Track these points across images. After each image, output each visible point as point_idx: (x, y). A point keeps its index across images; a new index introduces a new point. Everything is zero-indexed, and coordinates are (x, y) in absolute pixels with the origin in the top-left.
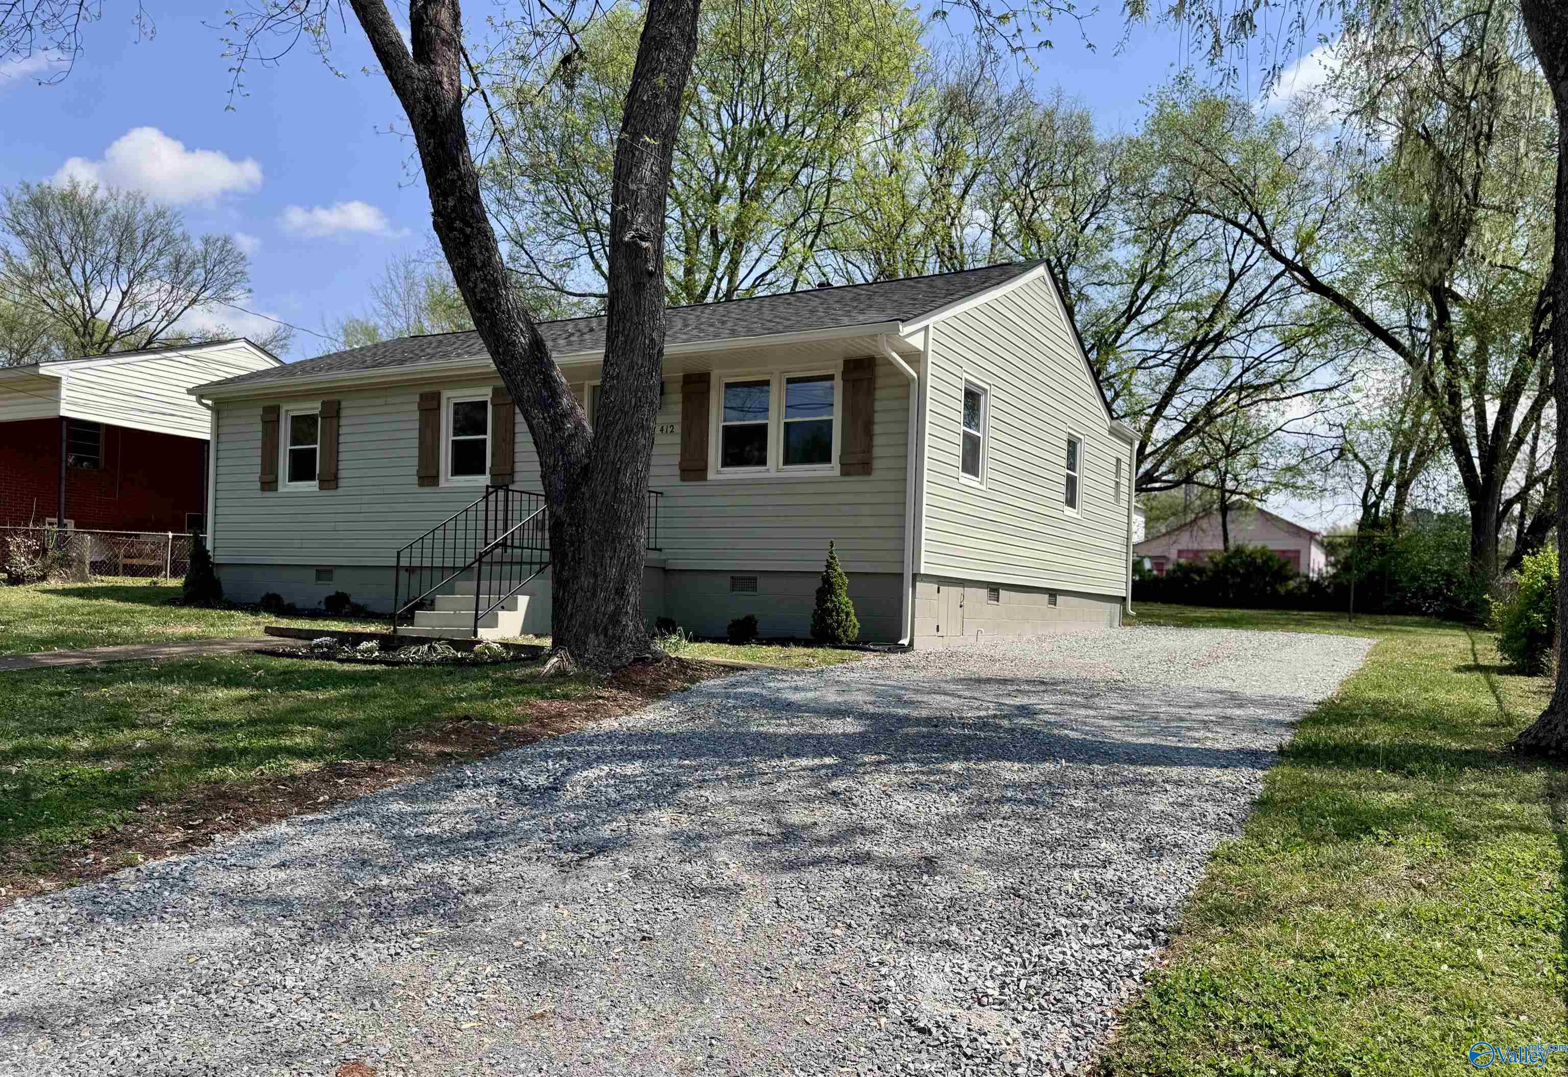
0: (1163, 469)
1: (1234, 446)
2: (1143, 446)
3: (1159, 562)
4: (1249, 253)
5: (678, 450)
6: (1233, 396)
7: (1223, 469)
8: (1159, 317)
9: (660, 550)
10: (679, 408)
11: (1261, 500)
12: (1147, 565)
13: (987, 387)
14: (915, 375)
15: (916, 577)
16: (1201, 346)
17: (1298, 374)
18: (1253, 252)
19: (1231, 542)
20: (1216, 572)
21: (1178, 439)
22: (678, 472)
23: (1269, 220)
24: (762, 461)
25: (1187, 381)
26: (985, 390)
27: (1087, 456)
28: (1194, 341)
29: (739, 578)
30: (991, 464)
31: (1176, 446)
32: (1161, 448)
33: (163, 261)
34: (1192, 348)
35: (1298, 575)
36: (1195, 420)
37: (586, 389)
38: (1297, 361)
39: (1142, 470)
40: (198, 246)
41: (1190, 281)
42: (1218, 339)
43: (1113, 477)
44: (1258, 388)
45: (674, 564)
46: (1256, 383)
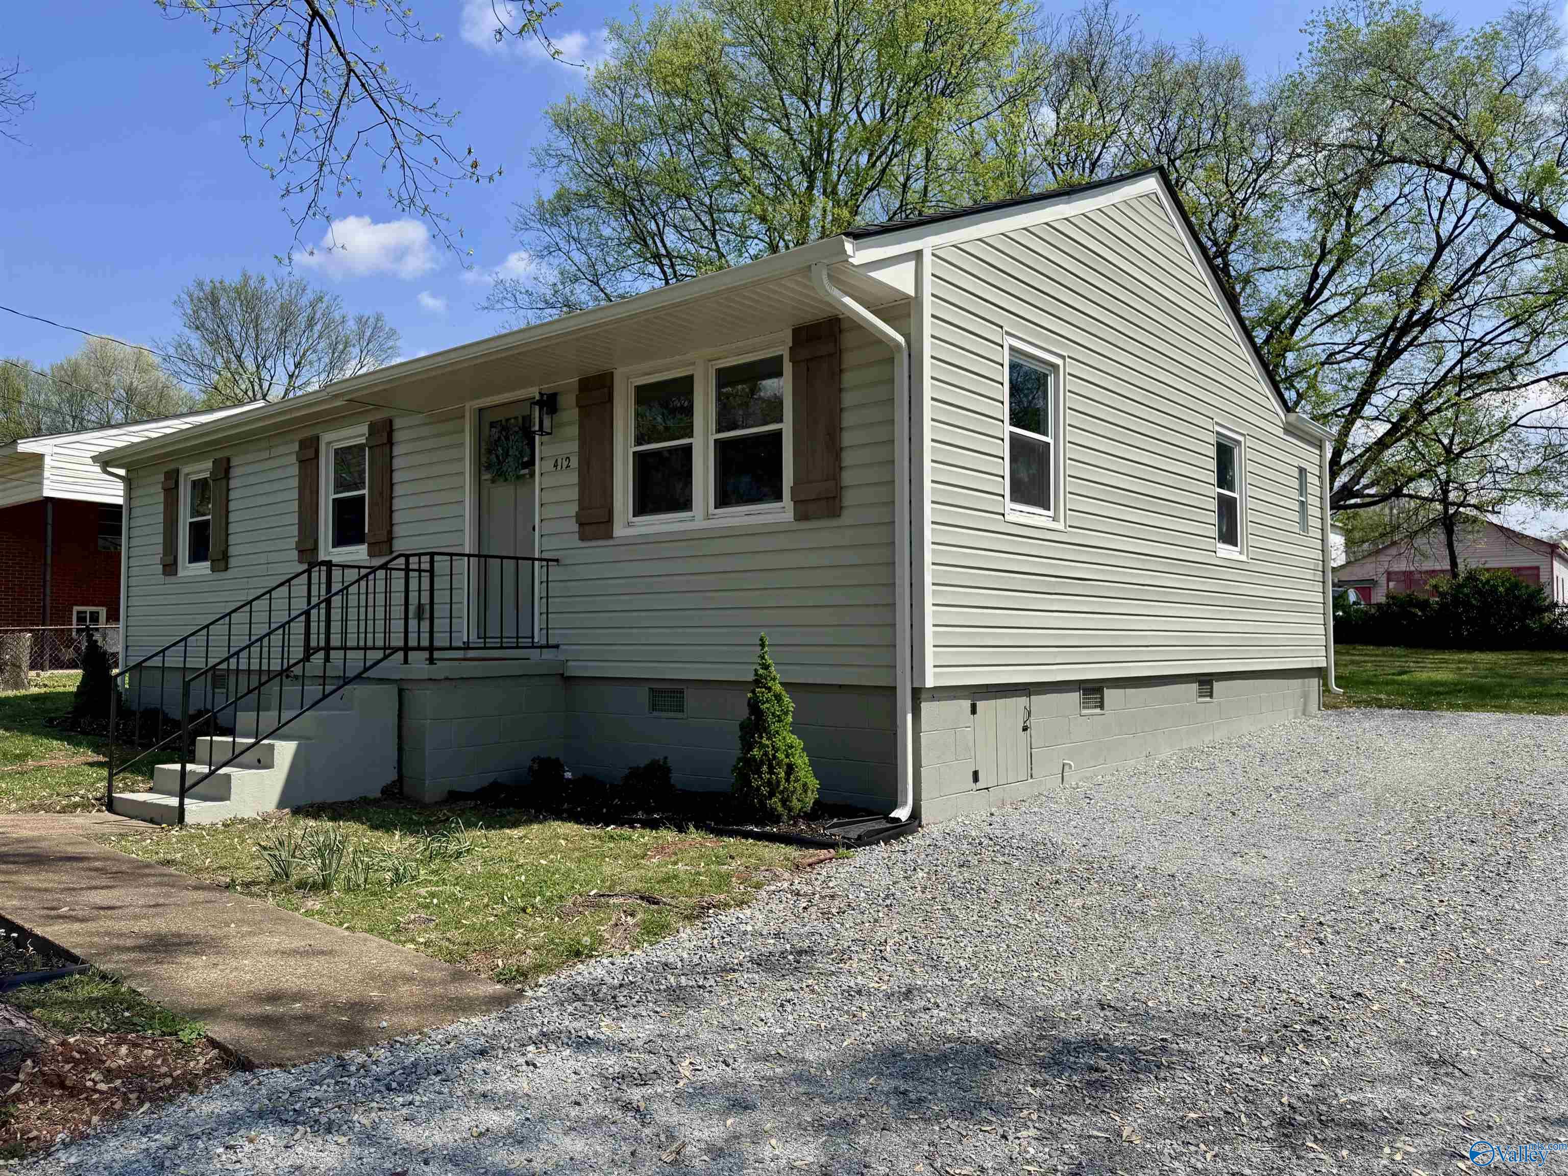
0: (1364, 481)
1: (1456, 449)
2: (1337, 454)
3: (1365, 588)
4: (1460, 214)
5: (574, 494)
6: (1450, 390)
7: (1443, 477)
8: (1346, 302)
9: (557, 646)
10: (574, 431)
11: (1493, 512)
12: (1352, 596)
13: (1059, 361)
14: (900, 339)
15: (918, 694)
16: (1404, 331)
17: (1533, 356)
18: (1465, 212)
19: (1461, 567)
20: (1443, 606)
21: (1382, 444)
22: (576, 528)
23: (1489, 158)
24: (685, 504)
25: (1389, 372)
26: (1055, 367)
27: (1251, 467)
28: (1392, 328)
29: (661, 691)
30: (1073, 485)
31: (1381, 452)
32: (1361, 456)
33: (323, 345)
34: (1392, 337)
35: (1556, 605)
36: (1404, 417)
37: (467, 415)
38: (1531, 342)
39: (1338, 484)
40: (351, 325)
41: (1384, 256)
42: (1427, 321)
43: (1295, 494)
44: (1480, 376)
45: (575, 669)
46: (1480, 370)
